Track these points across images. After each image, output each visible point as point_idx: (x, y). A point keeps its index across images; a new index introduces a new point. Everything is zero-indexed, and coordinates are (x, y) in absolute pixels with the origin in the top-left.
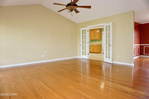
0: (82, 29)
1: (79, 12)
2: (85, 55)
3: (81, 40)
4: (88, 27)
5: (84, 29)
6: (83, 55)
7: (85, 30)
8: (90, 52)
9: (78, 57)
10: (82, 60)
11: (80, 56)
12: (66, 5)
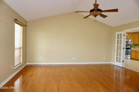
0: (117, 33)
1: (107, 16)
2: (119, 62)
3: (116, 45)
4: (124, 30)
5: (119, 33)
6: (117, 61)
7: (121, 34)
8: (131, 59)
9: (112, 63)
10: (115, 68)
11: (114, 63)
12: (89, 11)
